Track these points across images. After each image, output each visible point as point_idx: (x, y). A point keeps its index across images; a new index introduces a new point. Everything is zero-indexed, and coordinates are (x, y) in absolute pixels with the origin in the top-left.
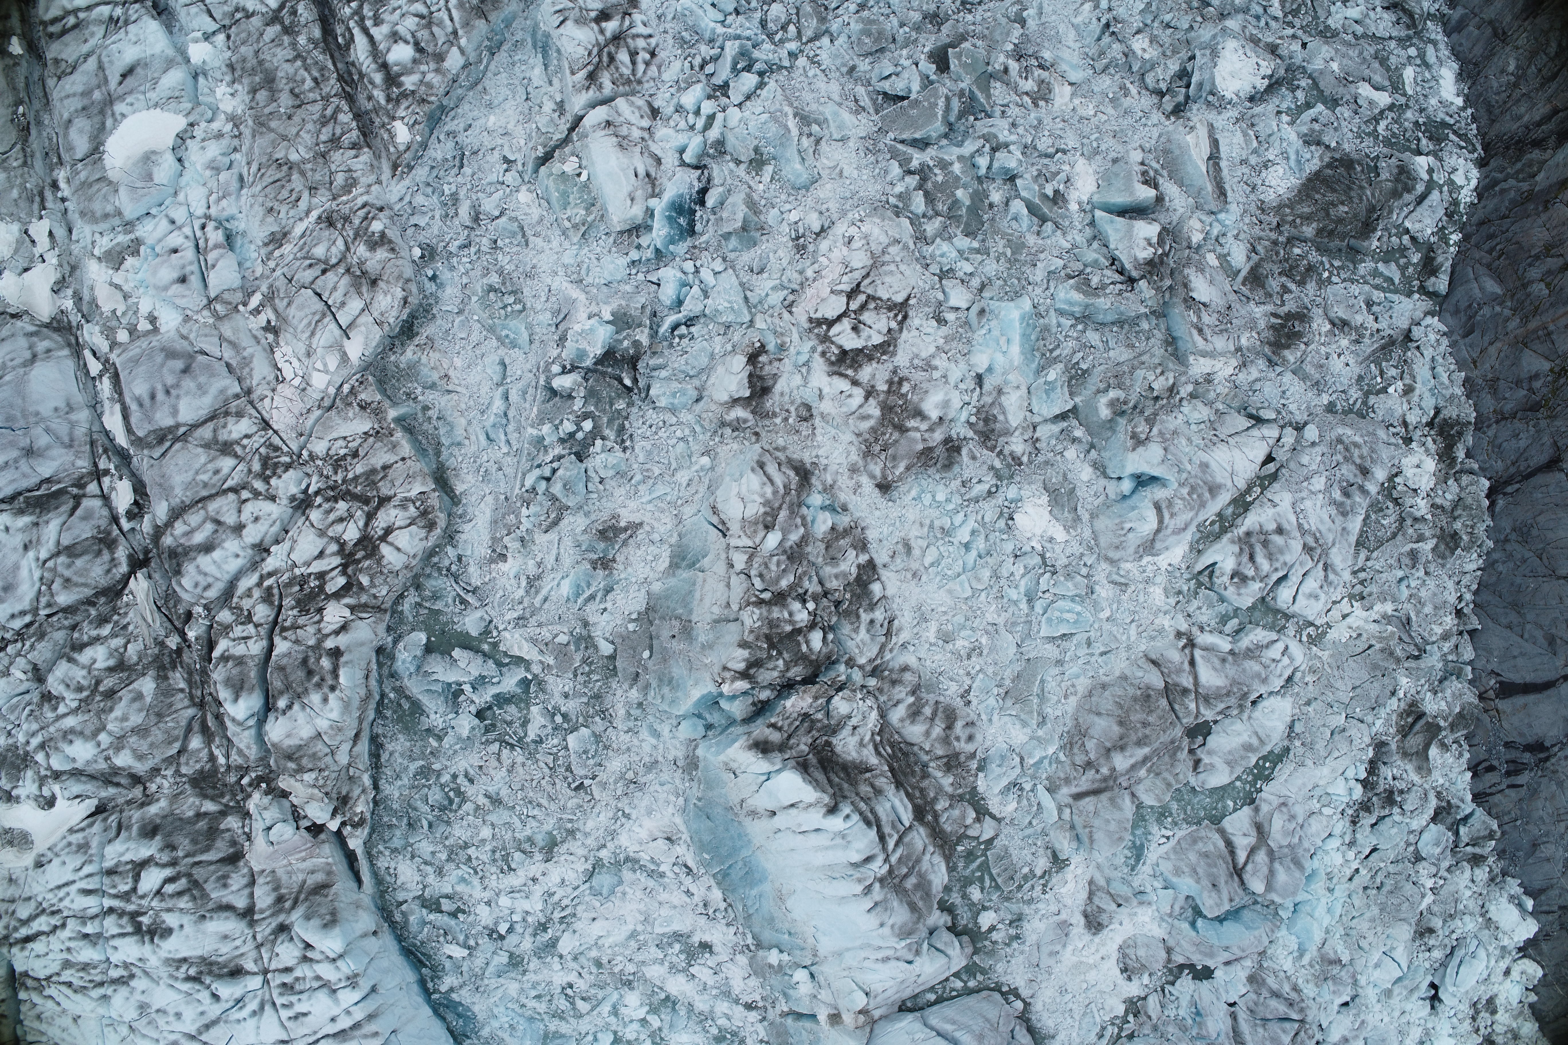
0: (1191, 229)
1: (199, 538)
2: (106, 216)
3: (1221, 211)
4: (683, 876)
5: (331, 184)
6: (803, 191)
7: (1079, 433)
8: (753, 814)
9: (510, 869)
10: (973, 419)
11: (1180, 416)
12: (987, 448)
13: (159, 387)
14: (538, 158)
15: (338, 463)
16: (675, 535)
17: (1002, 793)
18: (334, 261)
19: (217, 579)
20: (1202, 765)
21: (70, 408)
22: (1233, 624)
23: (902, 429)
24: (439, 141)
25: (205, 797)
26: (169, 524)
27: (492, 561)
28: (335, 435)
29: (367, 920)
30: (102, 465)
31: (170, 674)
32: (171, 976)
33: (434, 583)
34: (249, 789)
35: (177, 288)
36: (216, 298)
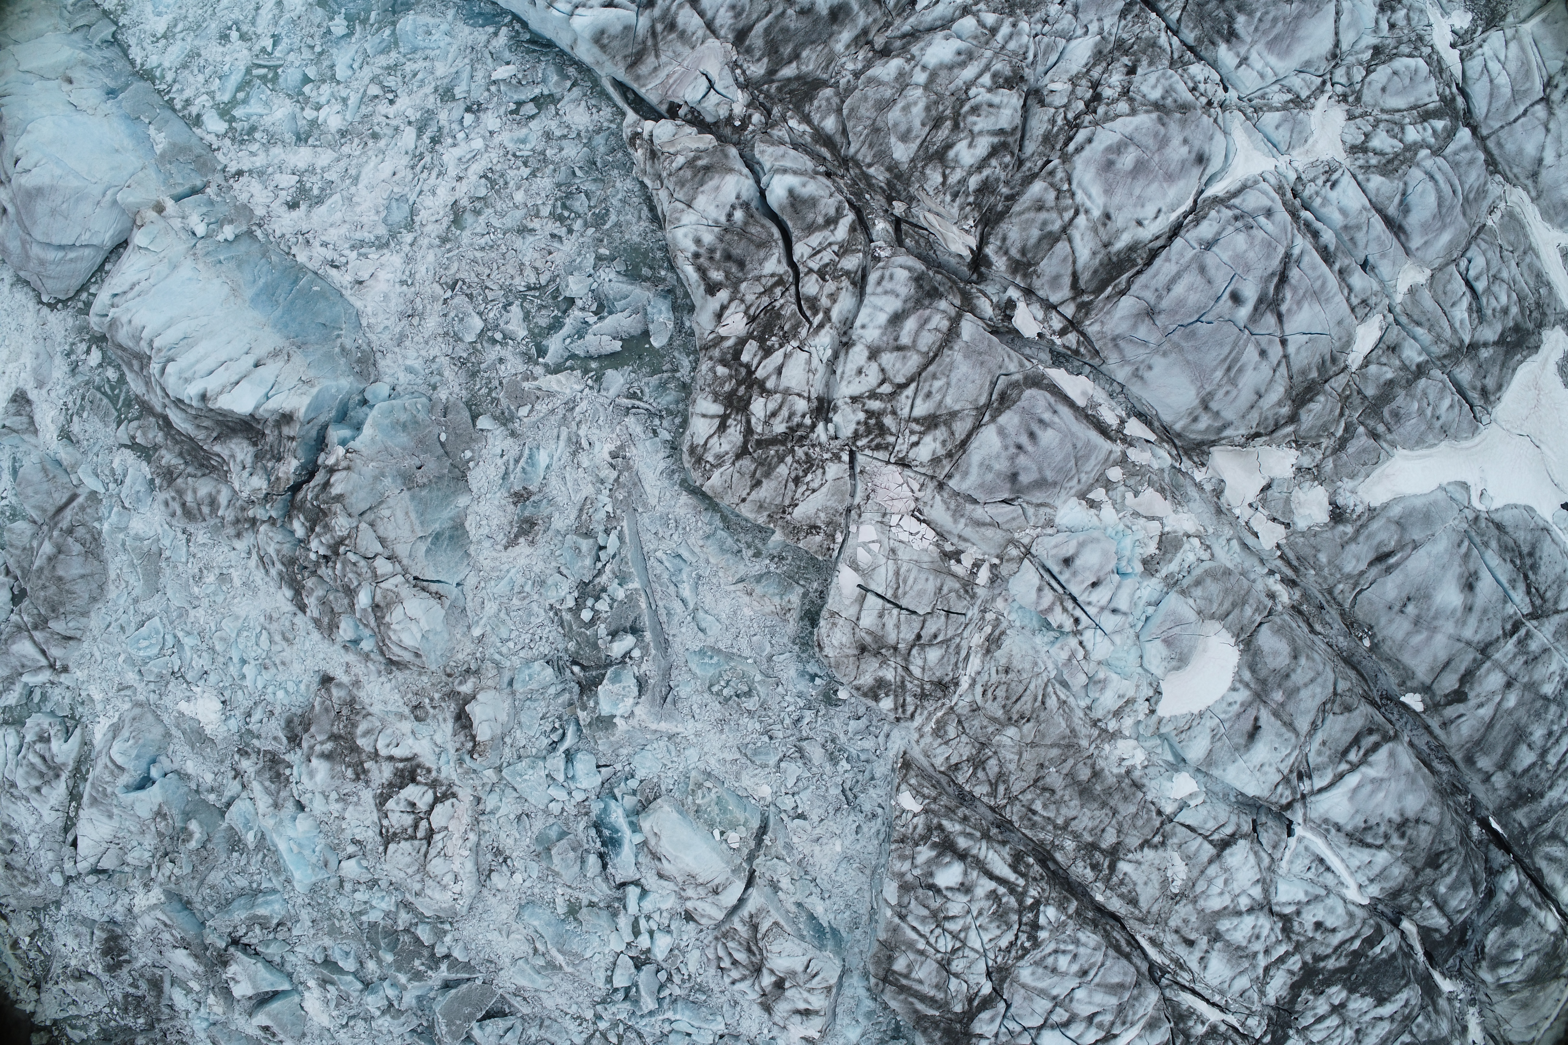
0: (219, 1005)
1: (910, 324)
2: (1198, 583)
3: (208, 1029)
4: (336, 256)
5: (960, 722)
6: (522, 903)
7: (212, 797)
8: (275, 354)
9: (485, 176)
10: (288, 772)
11: (147, 848)
12: (269, 752)
13: (1030, 448)
14: (768, 832)
15: (810, 464)
16: (472, 554)
17: (128, 470)
18: (914, 651)
19: (874, 294)
20: (5, 572)
21: (1136, 375)
23: (333, 737)
25: (798, 78)
26: (955, 320)
27: (622, 447)
28: (824, 490)
29: (585, 55)
30: (1072, 337)
31: (888, 175)
33: (669, 398)
34: (751, 111)
35: (1068, 550)
36: (1021, 560)
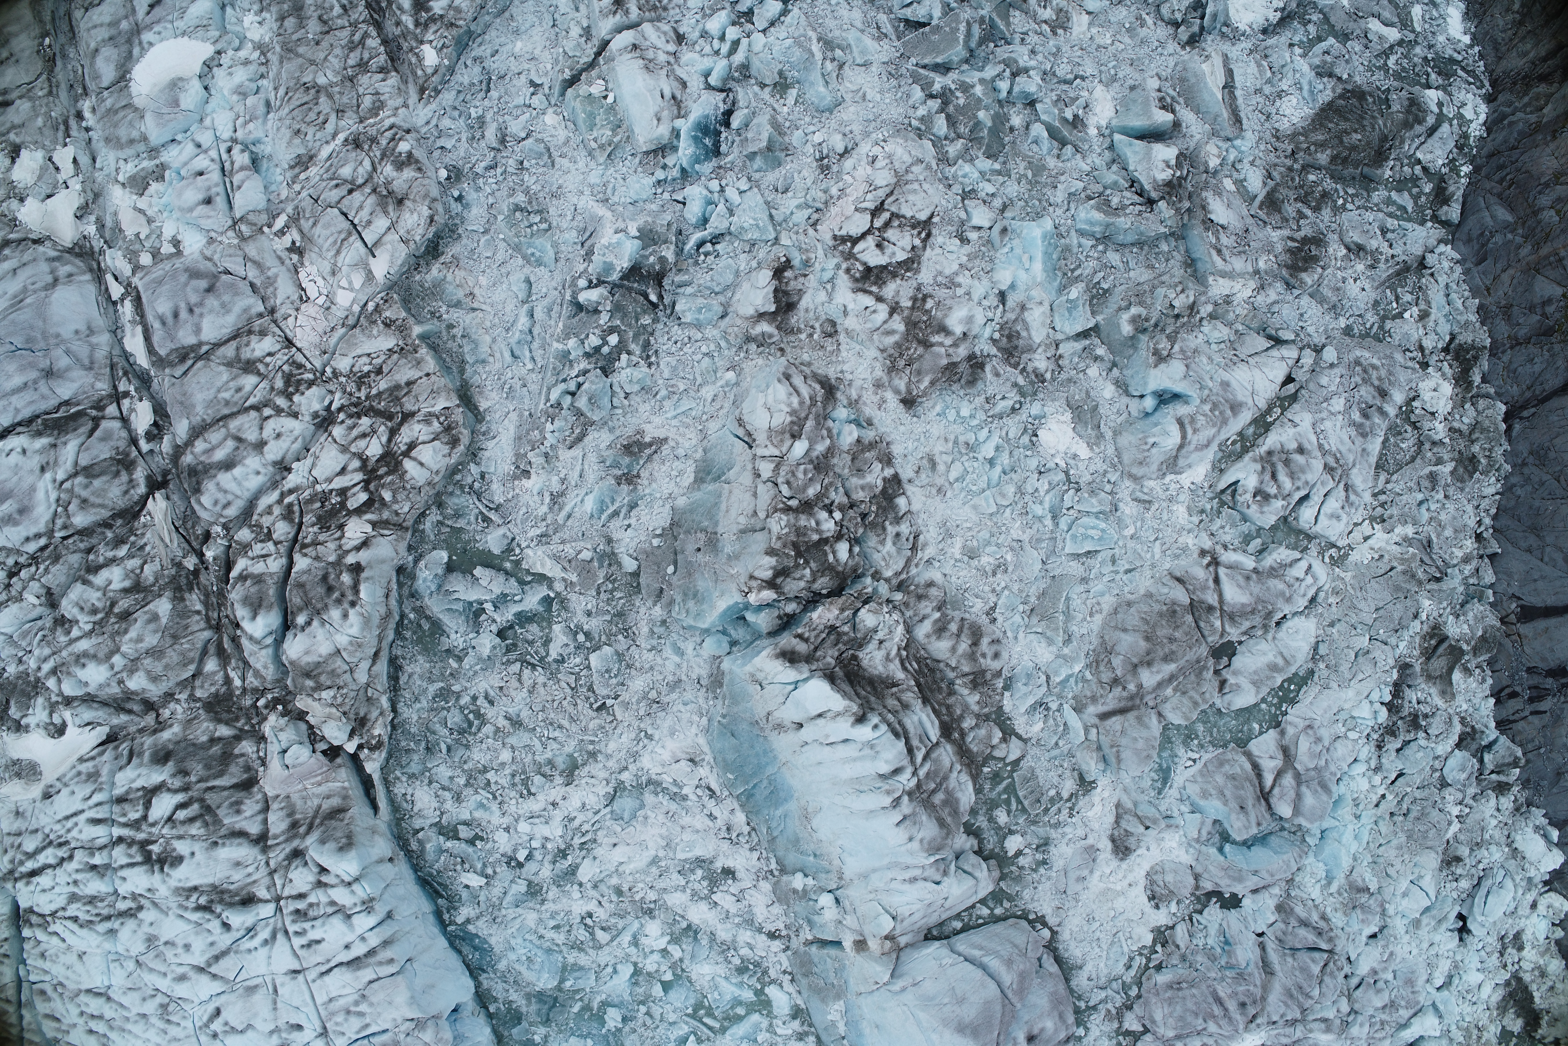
0: (1208, 154)
1: (219, 455)
2: (132, 142)
3: (1236, 138)
4: (706, 799)
5: (358, 106)
6: (827, 114)
7: (1101, 351)
8: (779, 727)
9: (530, 793)
10: (997, 336)
11: (1200, 336)
12: (1011, 365)
13: (183, 305)
14: (565, 81)
15: (361, 380)
16: (700, 450)
17: (1028, 712)
18: (360, 181)
19: (237, 497)
20: (1227, 685)
21: (91, 331)
22: (1256, 543)
23: (926, 344)
24: (466, 66)
25: (219, 721)
26: (189, 443)
27: (515, 477)
28: (359, 352)
29: (383, 846)
30: (122, 388)
31: (187, 595)
32: (181, 906)
33: (456, 501)
34: (265, 712)
35: (202, 209)
36: (241, 219)
